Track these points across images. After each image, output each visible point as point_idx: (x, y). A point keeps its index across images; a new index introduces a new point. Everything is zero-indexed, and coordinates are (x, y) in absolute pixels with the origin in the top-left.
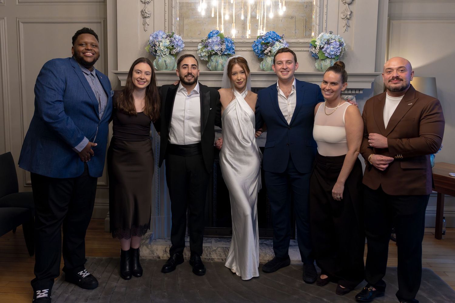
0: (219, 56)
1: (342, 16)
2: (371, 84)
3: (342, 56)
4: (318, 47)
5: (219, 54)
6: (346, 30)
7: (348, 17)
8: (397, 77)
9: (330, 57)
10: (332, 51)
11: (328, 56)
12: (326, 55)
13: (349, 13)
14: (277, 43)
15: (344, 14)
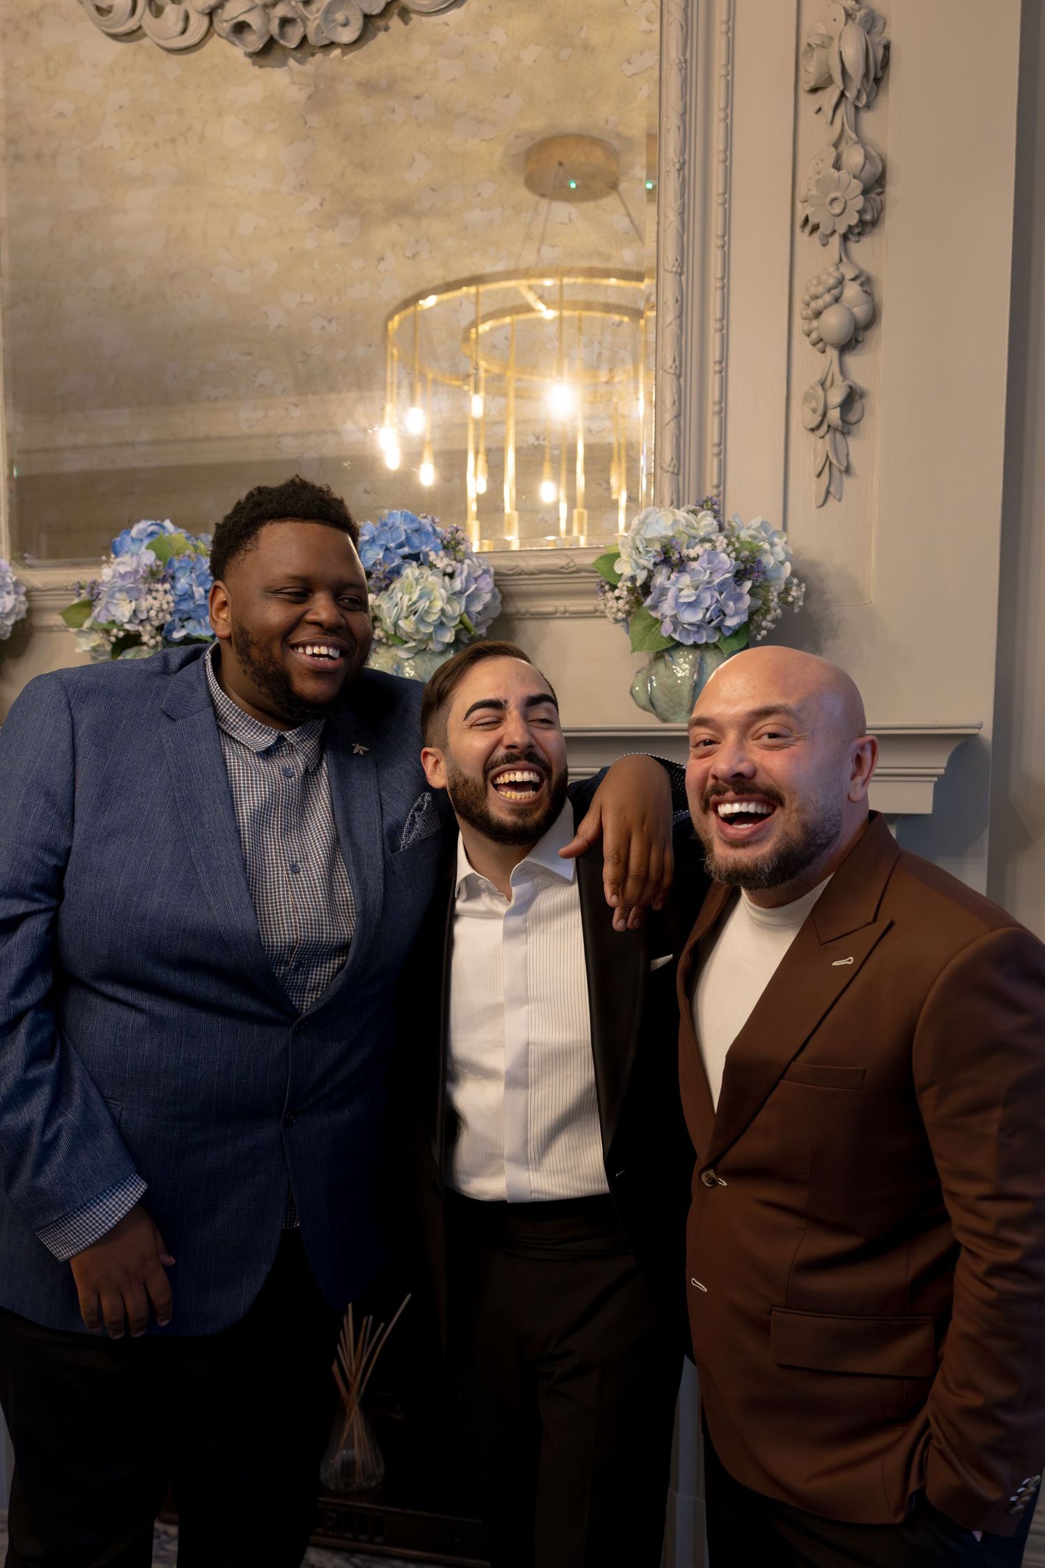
0: (145, 648)
1: (803, 416)
2: (932, 785)
3: (764, 632)
4: (623, 589)
5: (145, 638)
6: (828, 492)
7: (834, 415)
8: (739, 775)
9: (690, 642)
10: (690, 605)
11: (676, 637)
12: (667, 629)
13: (836, 397)
14: (411, 571)
15: (814, 404)
